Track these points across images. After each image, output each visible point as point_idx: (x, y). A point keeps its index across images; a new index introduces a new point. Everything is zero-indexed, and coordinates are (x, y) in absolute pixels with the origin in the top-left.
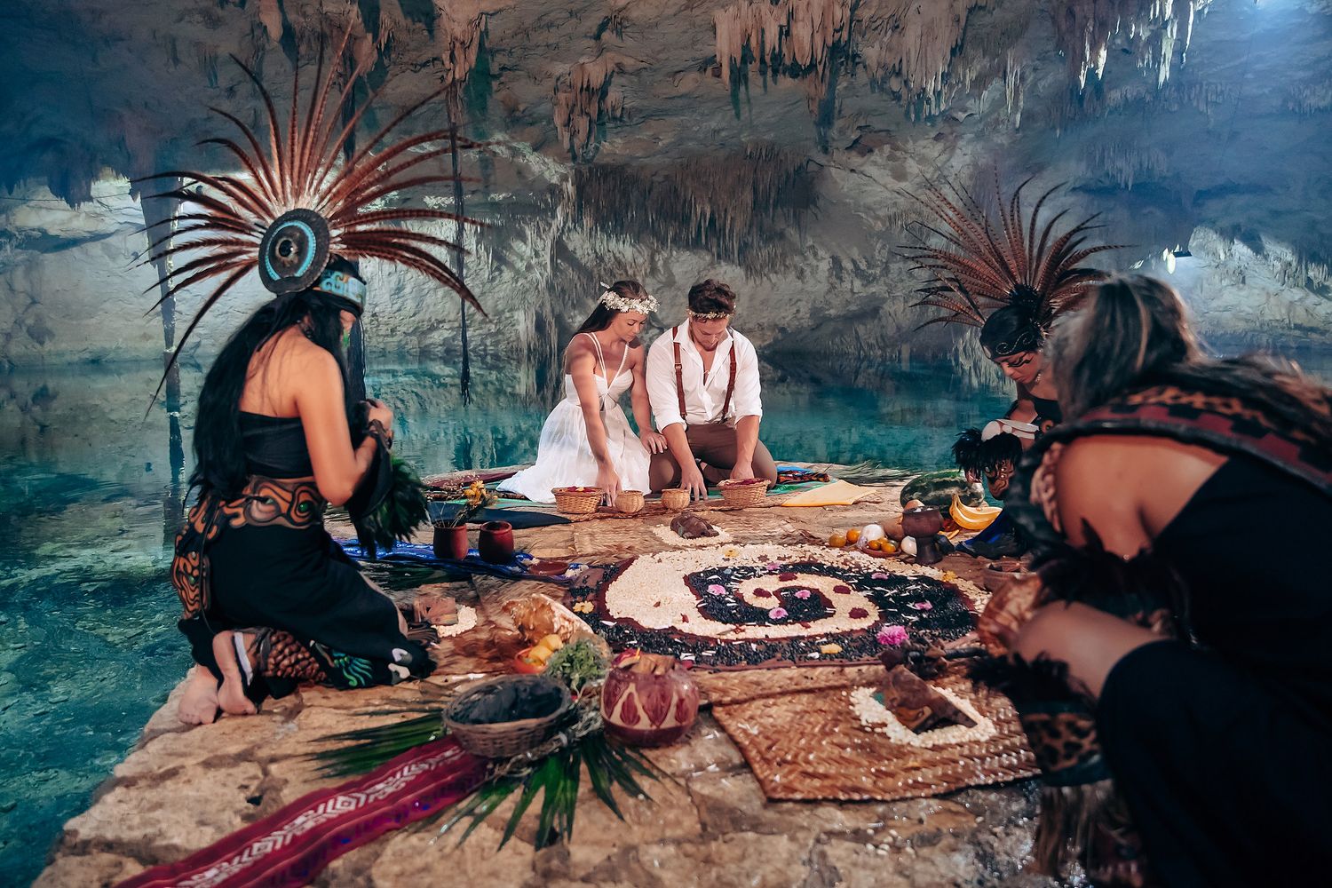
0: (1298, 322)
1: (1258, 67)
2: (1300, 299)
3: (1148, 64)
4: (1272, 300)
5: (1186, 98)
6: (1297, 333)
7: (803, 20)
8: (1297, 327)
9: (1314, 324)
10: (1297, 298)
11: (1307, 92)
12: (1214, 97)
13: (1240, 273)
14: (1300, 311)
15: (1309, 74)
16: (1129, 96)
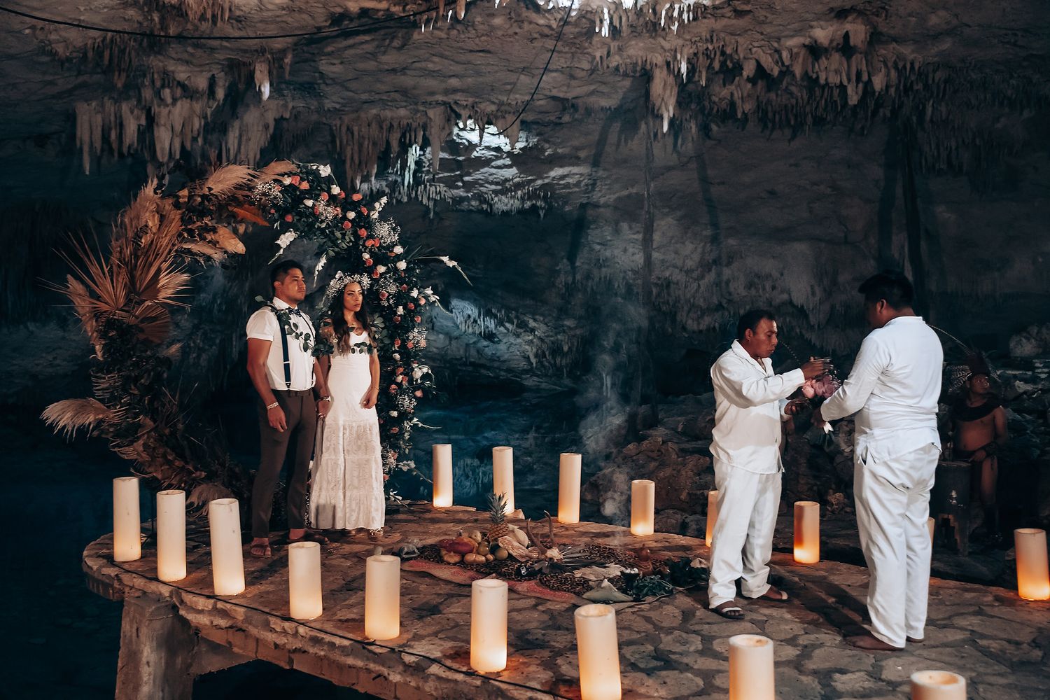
0: (473, 360)
1: (466, 179)
2: (474, 343)
3: (397, 171)
4: (454, 342)
5: (414, 193)
6: (470, 369)
7: (165, 125)
8: (472, 364)
9: (482, 361)
10: (471, 342)
11: (496, 199)
12: (434, 195)
13: (431, 321)
14: (473, 352)
15: (499, 187)
16: (374, 188)
